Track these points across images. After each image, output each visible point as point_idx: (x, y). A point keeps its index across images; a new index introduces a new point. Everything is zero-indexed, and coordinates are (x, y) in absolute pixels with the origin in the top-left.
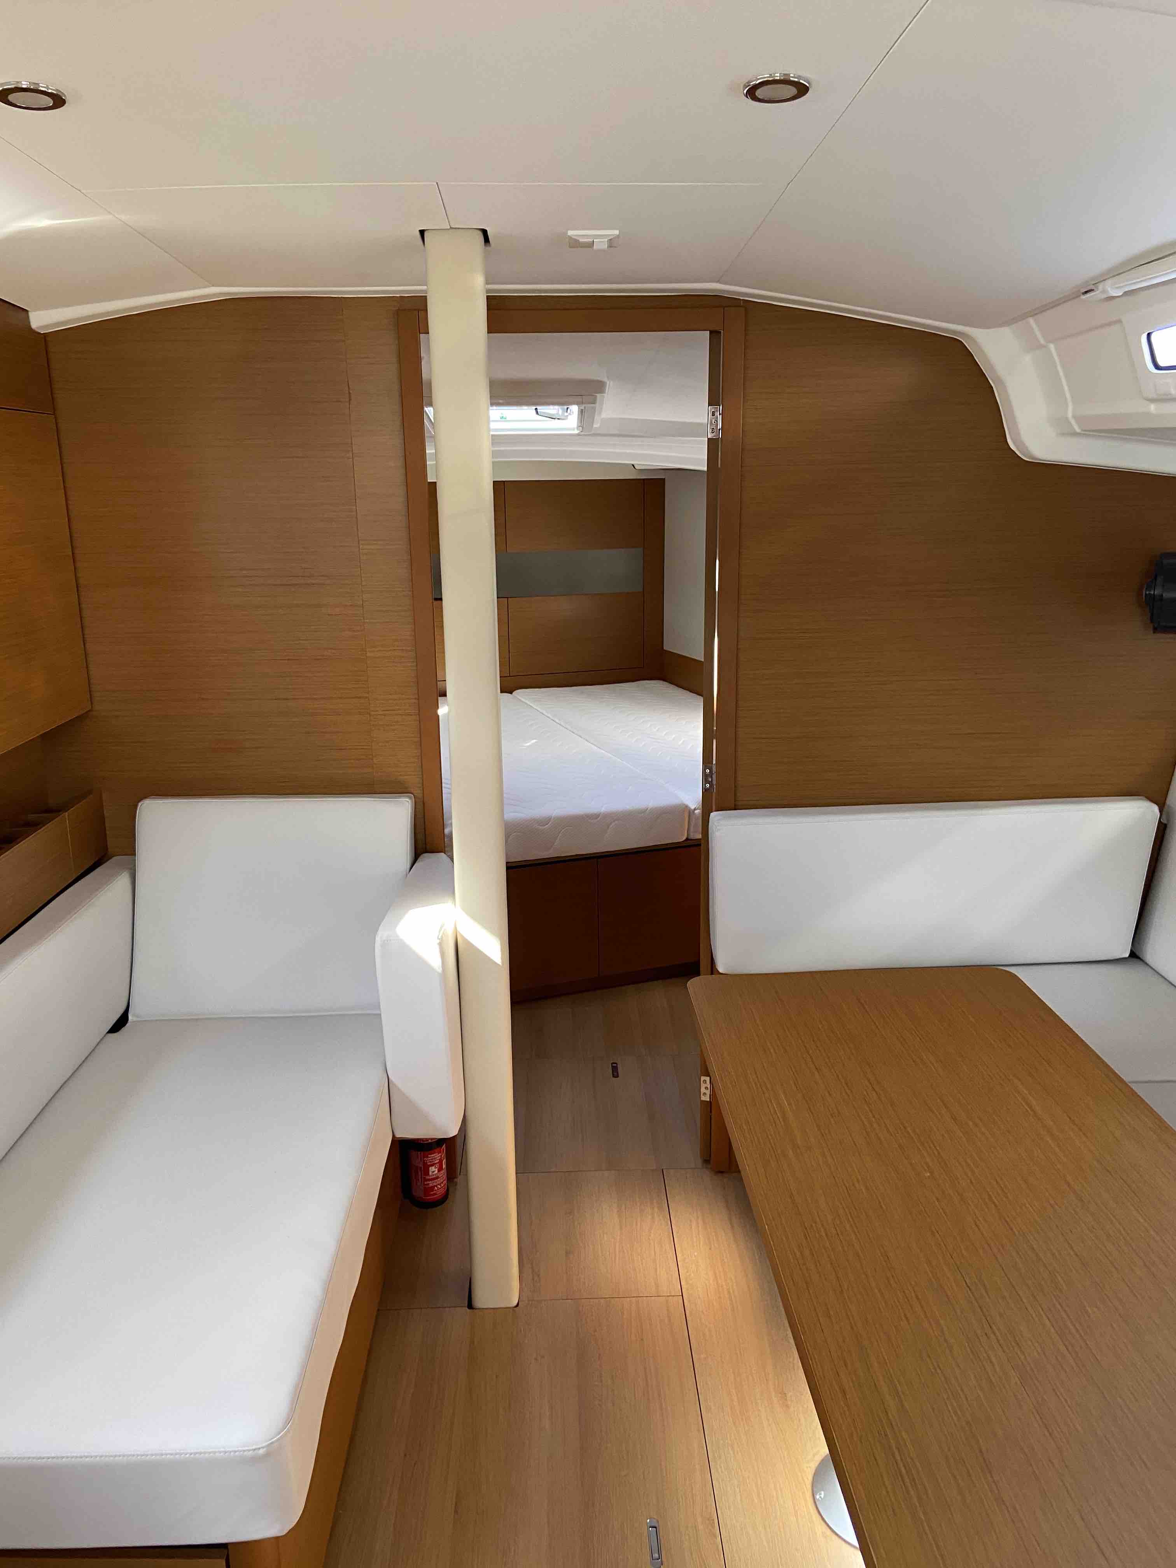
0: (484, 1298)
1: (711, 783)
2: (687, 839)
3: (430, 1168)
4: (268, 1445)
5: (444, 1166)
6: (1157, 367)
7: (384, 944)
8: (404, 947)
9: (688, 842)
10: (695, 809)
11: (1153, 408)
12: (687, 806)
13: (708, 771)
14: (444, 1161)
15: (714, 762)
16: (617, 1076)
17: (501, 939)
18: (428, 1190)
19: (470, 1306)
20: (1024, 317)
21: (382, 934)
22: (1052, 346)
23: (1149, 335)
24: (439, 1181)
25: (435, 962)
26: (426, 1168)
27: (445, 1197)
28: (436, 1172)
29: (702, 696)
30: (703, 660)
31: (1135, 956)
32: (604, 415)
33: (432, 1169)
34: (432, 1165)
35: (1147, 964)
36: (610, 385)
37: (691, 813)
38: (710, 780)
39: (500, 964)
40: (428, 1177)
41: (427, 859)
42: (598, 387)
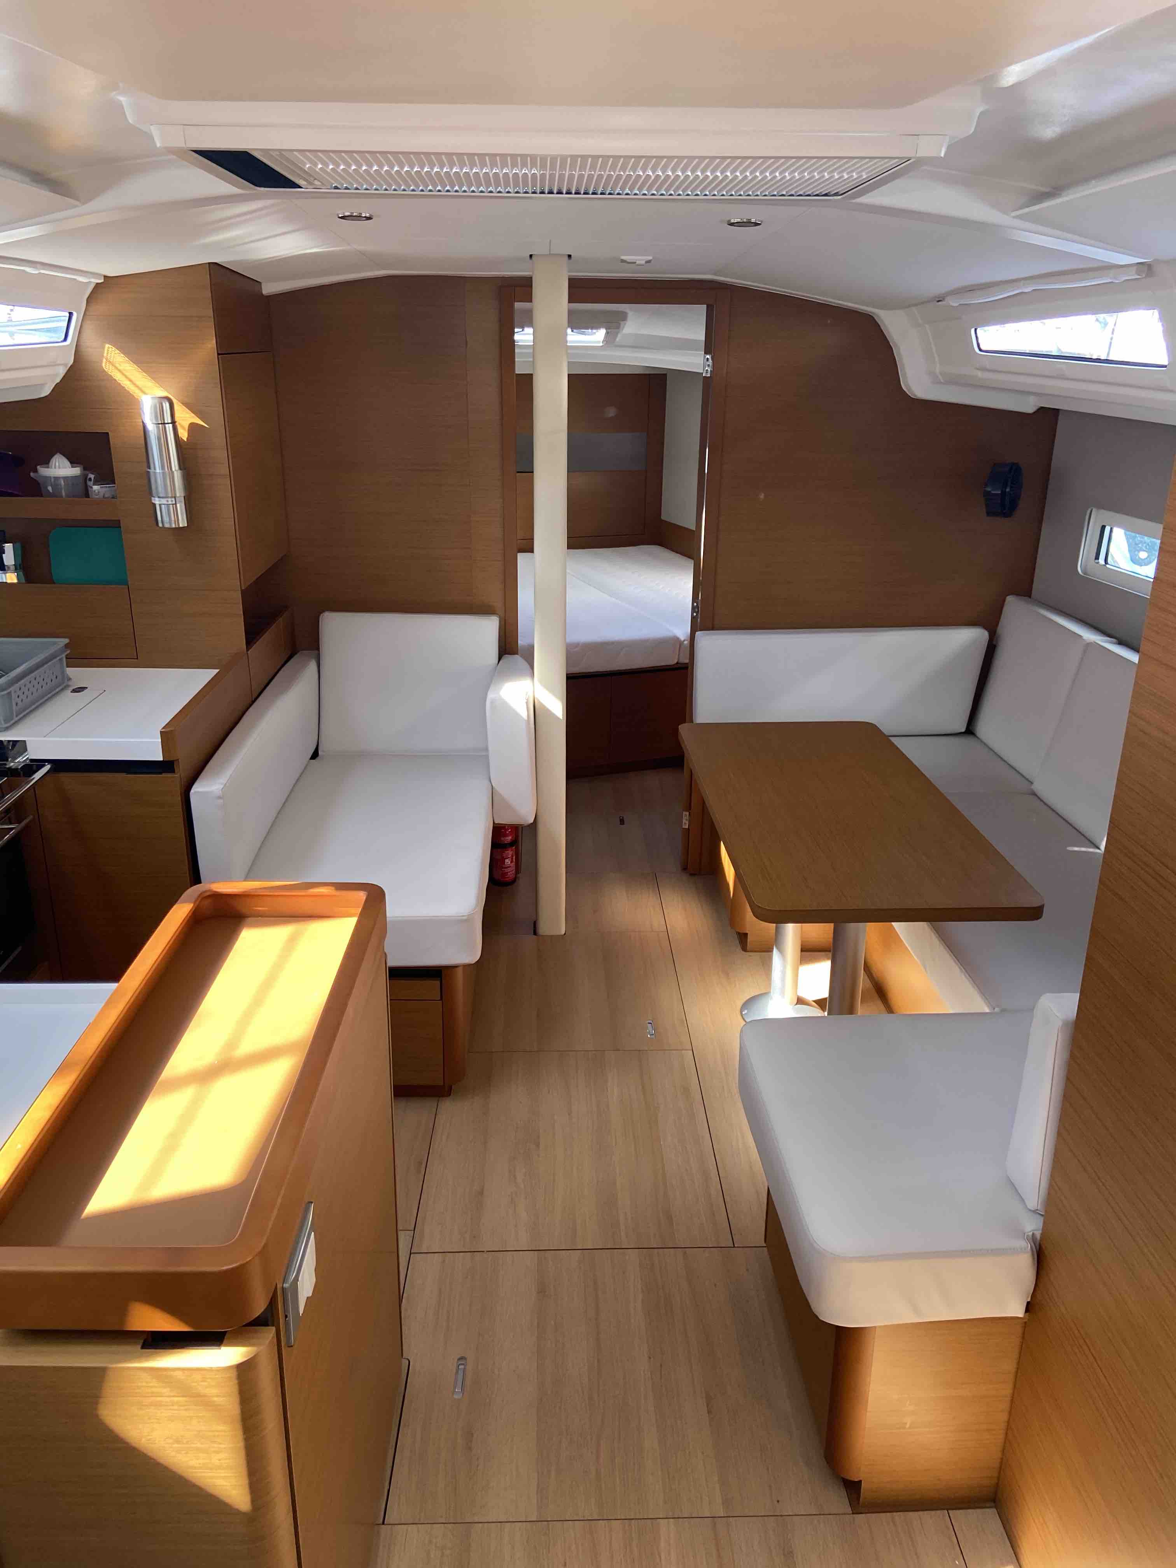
0: (545, 928)
1: (697, 613)
2: (677, 663)
3: (506, 860)
4: (468, 915)
5: (514, 860)
6: (980, 350)
7: (492, 702)
8: (505, 704)
9: (679, 665)
10: (684, 641)
11: (980, 374)
12: (678, 638)
13: (695, 604)
14: (514, 857)
15: (700, 598)
16: (623, 824)
17: (563, 703)
18: (504, 874)
19: (535, 933)
20: (909, 306)
21: (491, 696)
22: (927, 326)
23: (976, 330)
24: (509, 870)
25: (524, 715)
26: (503, 859)
27: (514, 881)
28: (509, 863)
29: (693, 559)
30: (695, 530)
31: (970, 731)
32: (624, 331)
33: (507, 861)
34: (507, 858)
35: (977, 737)
36: (630, 314)
37: (681, 643)
38: (697, 610)
39: (562, 718)
40: (504, 866)
41: (507, 658)
42: (623, 317)
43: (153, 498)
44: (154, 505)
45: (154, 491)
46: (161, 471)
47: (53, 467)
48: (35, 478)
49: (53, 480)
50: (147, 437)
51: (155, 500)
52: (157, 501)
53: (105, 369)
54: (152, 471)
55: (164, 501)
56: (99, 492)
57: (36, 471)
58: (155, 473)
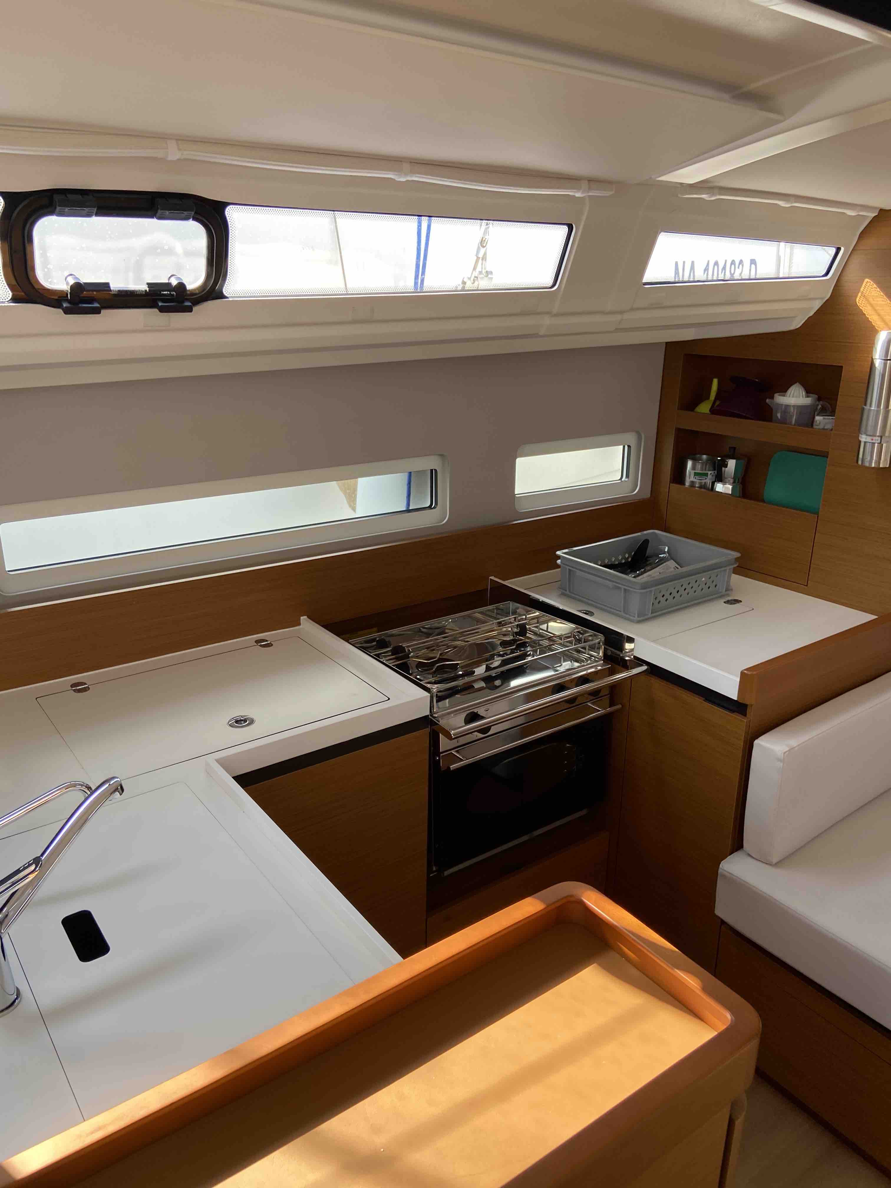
43: (860, 435)
44: (860, 442)
45: (863, 429)
46: (876, 409)
47: (788, 396)
48: (770, 404)
49: (783, 407)
50: (872, 373)
51: (861, 437)
52: (863, 438)
53: (858, 303)
54: (867, 408)
55: (869, 439)
56: (820, 423)
57: (772, 398)
58: (870, 410)
